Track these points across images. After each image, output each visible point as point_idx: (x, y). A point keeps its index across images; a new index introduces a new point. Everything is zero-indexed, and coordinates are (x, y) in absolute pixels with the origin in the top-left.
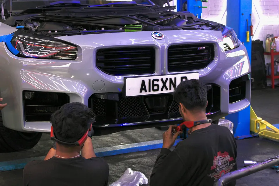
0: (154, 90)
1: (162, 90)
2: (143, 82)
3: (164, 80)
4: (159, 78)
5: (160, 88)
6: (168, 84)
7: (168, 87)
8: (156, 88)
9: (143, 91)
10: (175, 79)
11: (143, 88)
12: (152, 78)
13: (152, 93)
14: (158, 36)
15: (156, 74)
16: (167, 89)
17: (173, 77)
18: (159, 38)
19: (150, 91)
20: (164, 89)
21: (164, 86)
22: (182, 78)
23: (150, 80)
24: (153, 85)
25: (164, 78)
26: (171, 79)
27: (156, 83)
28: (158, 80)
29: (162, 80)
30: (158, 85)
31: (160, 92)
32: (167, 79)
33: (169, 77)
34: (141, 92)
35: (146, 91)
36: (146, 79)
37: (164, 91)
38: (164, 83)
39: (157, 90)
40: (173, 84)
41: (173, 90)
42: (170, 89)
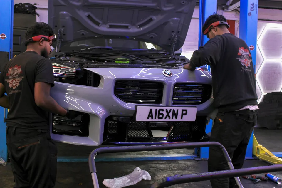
0: (159, 118)
1: (166, 118)
3: (168, 111)
4: (165, 108)
5: (164, 117)
6: (171, 114)
7: (171, 117)
8: (161, 116)
9: (150, 118)
10: (177, 110)
11: (150, 115)
12: (158, 108)
13: (157, 120)
14: (168, 74)
15: (162, 105)
16: (170, 118)
17: (176, 109)
18: (168, 76)
19: (155, 118)
20: (168, 118)
21: (168, 115)
22: (183, 110)
23: (156, 110)
24: (159, 114)
25: (169, 109)
26: (174, 110)
27: (161, 112)
28: (163, 110)
29: (167, 110)
30: (163, 114)
31: (163, 120)
32: (171, 110)
33: (172, 108)
34: (148, 118)
35: (152, 118)
36: (154, 109)
37: (168, 119)
38: (168, 113)
39: (162, 118)
40: (175, 114)
41: (174, 120)
42: (172, 118)
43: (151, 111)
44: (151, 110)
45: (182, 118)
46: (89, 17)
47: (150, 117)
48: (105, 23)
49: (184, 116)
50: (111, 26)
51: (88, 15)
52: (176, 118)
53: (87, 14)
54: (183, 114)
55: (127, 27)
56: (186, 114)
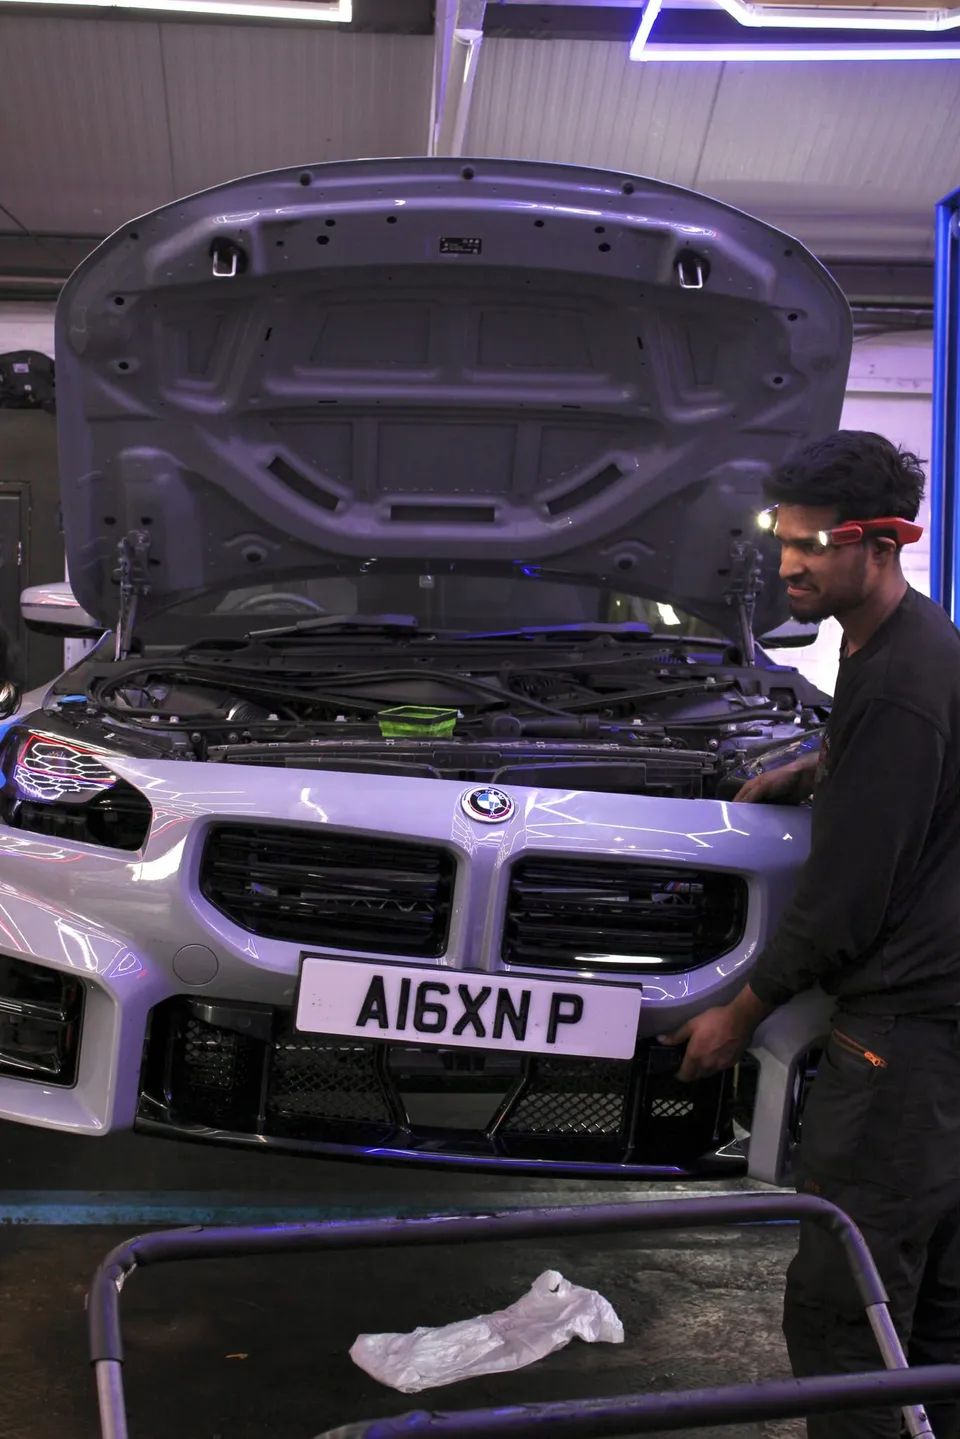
0: (420, 1026)
1: (458, 1030)
3: (474, 993)
4: (453, 979)
5: (451, 1022)
6: (487, 1013)
7: (489, 1026)
8: (430, 1018)
9: (372, 1023)
10: (526, 995)
11: (375, 1007)
12: (418, 976)
13: (410, 1034)
15: (442, 960)
16: (480, 1032)
17: (515, 987)
19: (401, 1026)
20: (470, 1030)
21: (471, 1017)
22: (558, 999)
23: (406, 983)
24: (421, 1003)
25: (475, 983)
26: (504, 995)
27: (433, 997)
28: (443, 989)
29: (463, 989)
30: (442, 1011)
31: (447, 1038)
32: (486, 991)
33: (496, 982)
34: (361, 1022)
35: (384, 1024)
36: (393, 977)
37: (469, 1039)
38: (472, 1005)
39: (438, 1028)
40: (514, 1015)
41: (508, 1042)
42: (498, 1034)
43: (377, 986)
44: (377, 984)
45: (551, 1038)
46: (277, 467)
47: (374, 1016)
48: (365, 496)
49: (563, 1029)
50: (399, 513)
51: (270, 462)
52: (520, 1034)
53: (265, 453)
54: (556, 1019)
55: (485, 515)
56: (575, 1018)
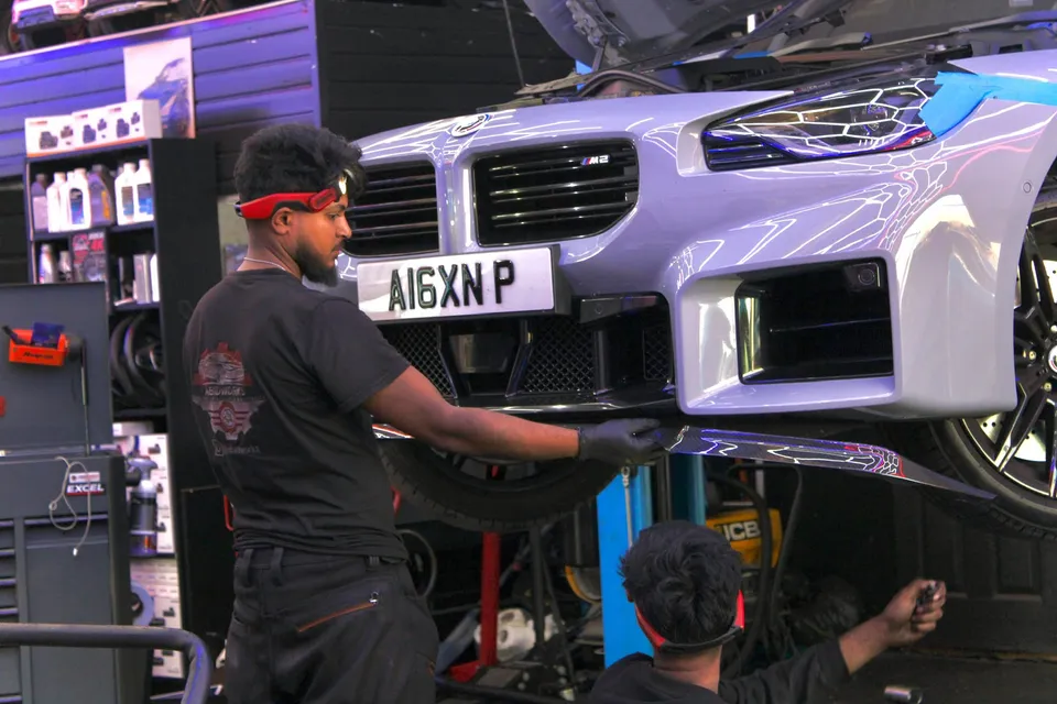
1: (444, 305)
2: (395, 274)
3: (449, 271)
4: (436, 263)
5: (439, 296)
6: (458, 287)
7: (461, 297)
8: (427, 296)
9: (398, 307)
10: (479, 267)
11: (397, 294)
12: (416, 265)
13: (418, 312)
16: (457, 303)
17: (471, 261)
19: (413, 307)
20: (450, 302)
21: (450, 293)
22: (498, 266)
23: (410, 271)
24: (420, 287)
25: (448, 263)
26: (466, 268)
27: (427, 279)
28: (431, 272)
29: (442, 269)
30: (432, 289)
31: (438, 311)
32: (455, 268)
33: (461, 260)
34: (391, 308)
35: (403, 307)
36: (402, 269)
37: (451, 310)
38: (450, 281)
39: (433, 303)
40: (474, 286)
41: (473, 309)
42: (467, 303)
43: (395, 278)
45: (499, 300)
47: (397, 301)
49: (505, 290)
52: (480, 301)
54: (499, 283)
56: (510, 280)
